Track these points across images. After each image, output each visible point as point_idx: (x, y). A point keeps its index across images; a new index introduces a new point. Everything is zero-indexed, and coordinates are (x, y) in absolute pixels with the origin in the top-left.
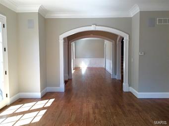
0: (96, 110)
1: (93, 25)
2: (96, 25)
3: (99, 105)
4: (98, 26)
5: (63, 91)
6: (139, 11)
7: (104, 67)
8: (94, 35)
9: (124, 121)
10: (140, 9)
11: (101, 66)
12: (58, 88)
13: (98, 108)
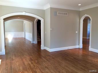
0: (32, 61)
1: (24, 11)
2: (26, 12)
3: (32, 58)
4: (27, 13)
5: (4, 54)
6: (50, 7)
7: (24, 37)
8: (20, 17)
9: (49, 64)
10: (50, 6)
11: (22, 37)
12: (1, 52)
13: (33, 60)
